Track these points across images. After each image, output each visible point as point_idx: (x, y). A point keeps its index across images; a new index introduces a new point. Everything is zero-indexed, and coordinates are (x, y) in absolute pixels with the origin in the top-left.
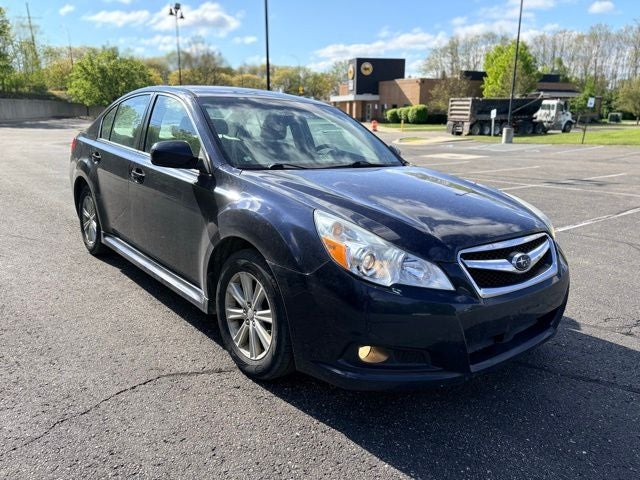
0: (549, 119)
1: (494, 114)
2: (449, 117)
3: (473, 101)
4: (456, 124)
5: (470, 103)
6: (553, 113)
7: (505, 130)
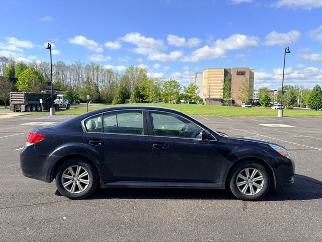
0: (60, 103)
1: (41, 101)
2: (10, 102)
3: (25, 94)
4: (15, 106)
5: (24, 95)
6: (62, 100)
7: (51, 109)
